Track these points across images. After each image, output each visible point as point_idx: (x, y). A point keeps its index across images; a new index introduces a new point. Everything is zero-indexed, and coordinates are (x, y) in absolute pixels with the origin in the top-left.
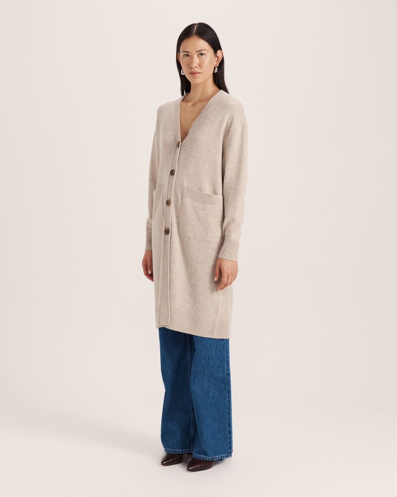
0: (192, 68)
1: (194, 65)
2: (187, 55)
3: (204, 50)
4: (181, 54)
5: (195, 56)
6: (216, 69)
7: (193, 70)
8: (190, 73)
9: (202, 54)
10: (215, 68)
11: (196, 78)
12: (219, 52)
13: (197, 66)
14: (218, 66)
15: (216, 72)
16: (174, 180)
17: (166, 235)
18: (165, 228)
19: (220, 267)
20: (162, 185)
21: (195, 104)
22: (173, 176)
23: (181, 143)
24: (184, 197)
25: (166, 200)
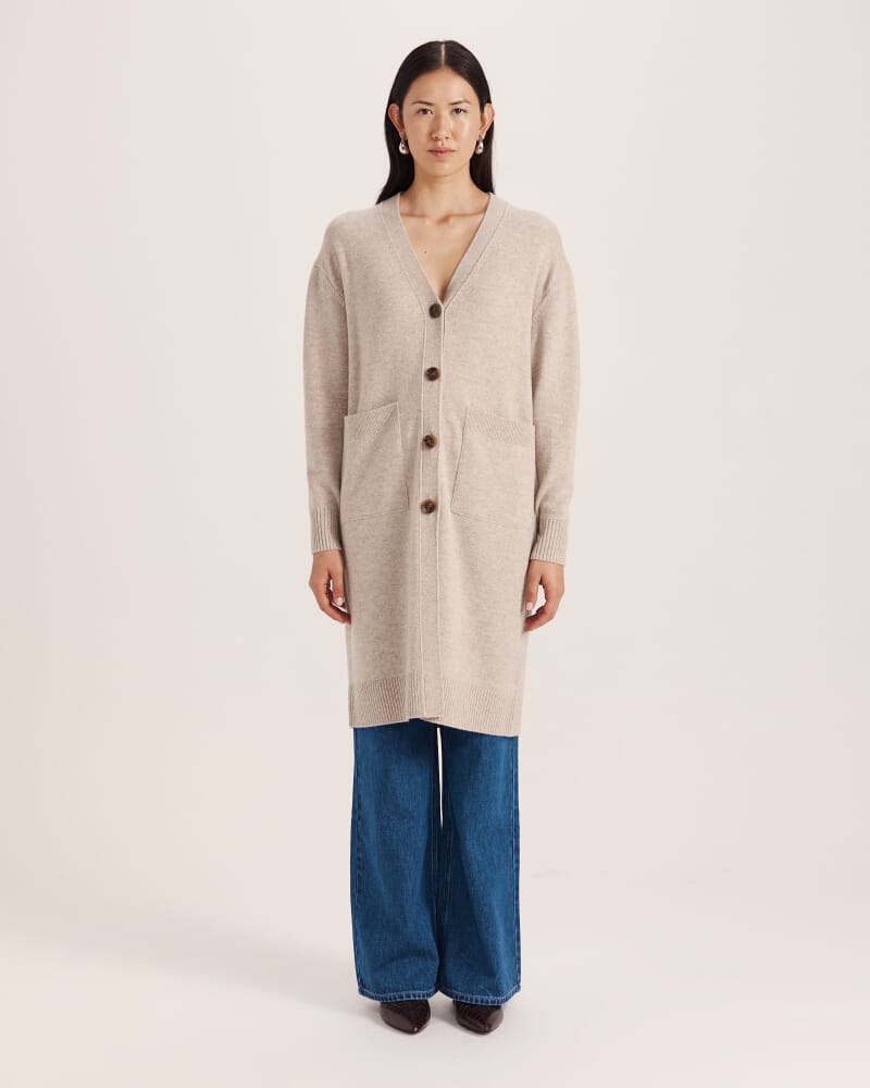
0: (437, 139)
1: (443, 133)
2: (425, 111)
3: (465, 101)
5: (446, 113)
6: (481, 145)
7: (440, 143)
8: (430, 151)
9: (458, 111)
10: (478, 143)
11: (442, 161)
13: (449, 136)
14: (483, 137)
15: (479, 152)
16: (439, 389)
17: (426, 516)
18: (421, 500)
19: (541, 583)
20: (392, 402)
21: (445, 220)
22: (435, 382)
23: (443, 307)
24: (467, 430)
25: (422, 435)
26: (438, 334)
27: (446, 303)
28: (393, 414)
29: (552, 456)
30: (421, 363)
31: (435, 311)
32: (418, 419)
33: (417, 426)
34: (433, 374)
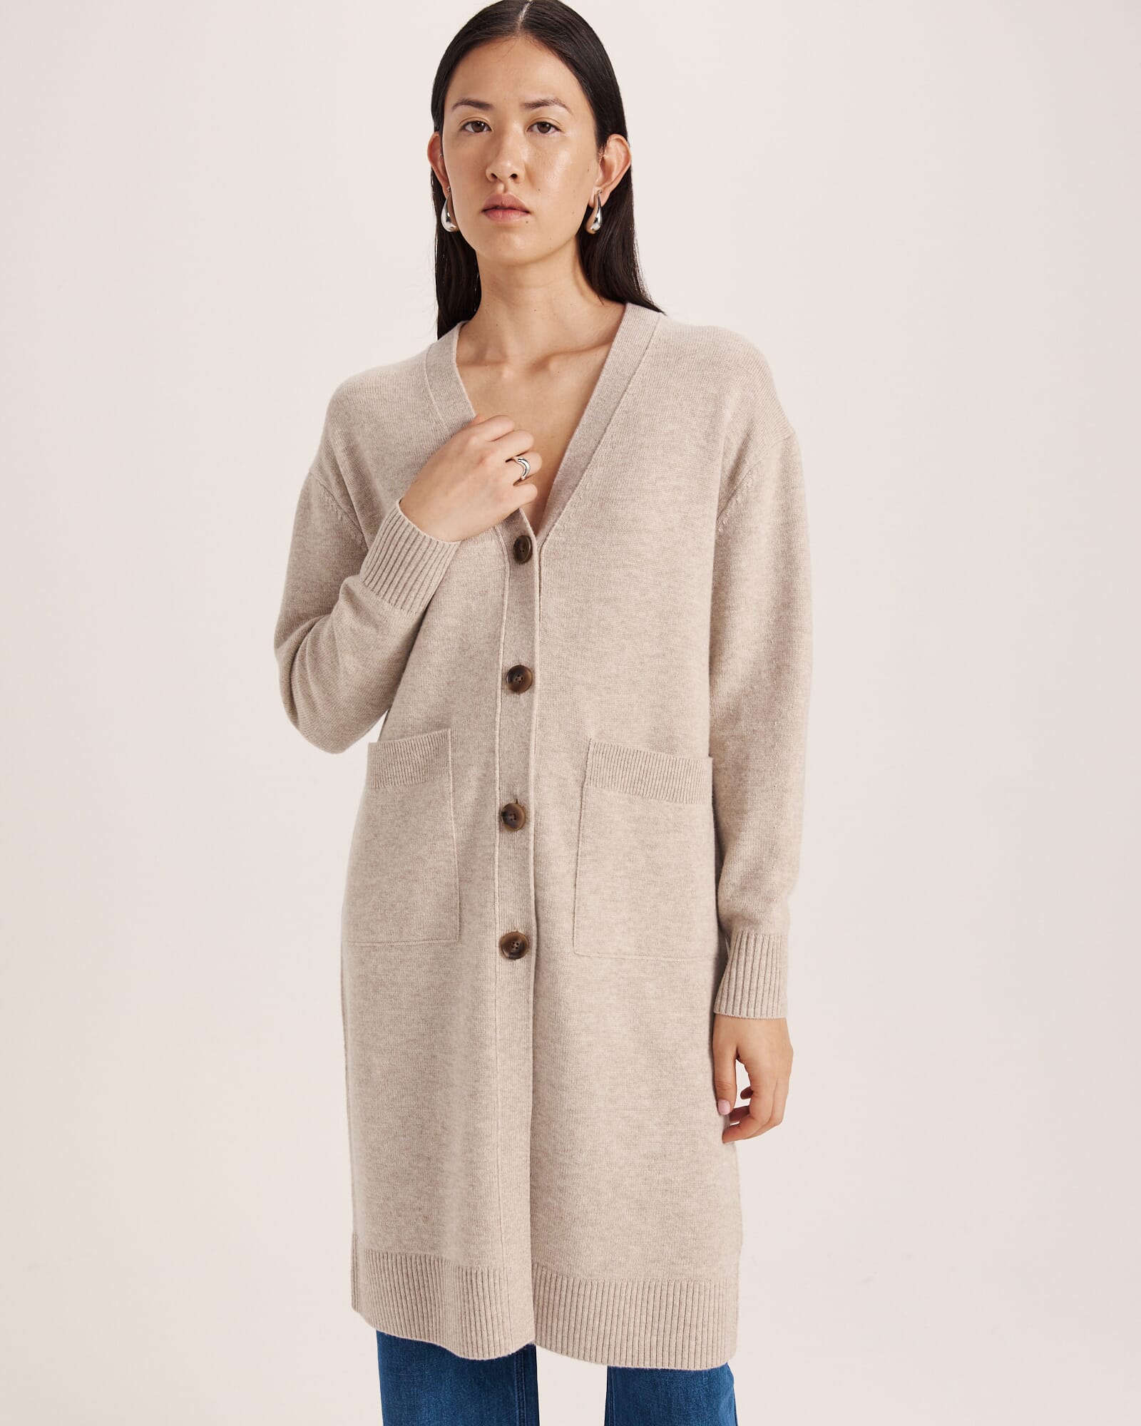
0: (494, 181)
1: (507, 166)
2: (479, 126)
3: (557, 102)
4: (452, 118)
5: (516, 128)
6: (598, 215)
7: (501, 187)
8: (485, 211)
9: (544, 127)
10: (590, 210)
11: (508, 229)
12: (613, 142)
13: (521, 173)
14: (603, 203)
15: (594, 227)
16: (531, 707)
17: (510, 962)
18: (498, 933)
19: (738, 1057)
20: (439, 726)
21: (540, 366)
22: (523, 697)
23: (536, 543)
24: (590, 787)
25: (499, 800)
26: (525, 599)
27: (542, 535)
28: (440, 751)
29: (748, 807)
30: (495, 652)
31: (521, 551)
32: (488, 765)
33: (486, 780)
34: (519, 679)
